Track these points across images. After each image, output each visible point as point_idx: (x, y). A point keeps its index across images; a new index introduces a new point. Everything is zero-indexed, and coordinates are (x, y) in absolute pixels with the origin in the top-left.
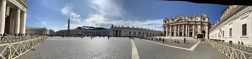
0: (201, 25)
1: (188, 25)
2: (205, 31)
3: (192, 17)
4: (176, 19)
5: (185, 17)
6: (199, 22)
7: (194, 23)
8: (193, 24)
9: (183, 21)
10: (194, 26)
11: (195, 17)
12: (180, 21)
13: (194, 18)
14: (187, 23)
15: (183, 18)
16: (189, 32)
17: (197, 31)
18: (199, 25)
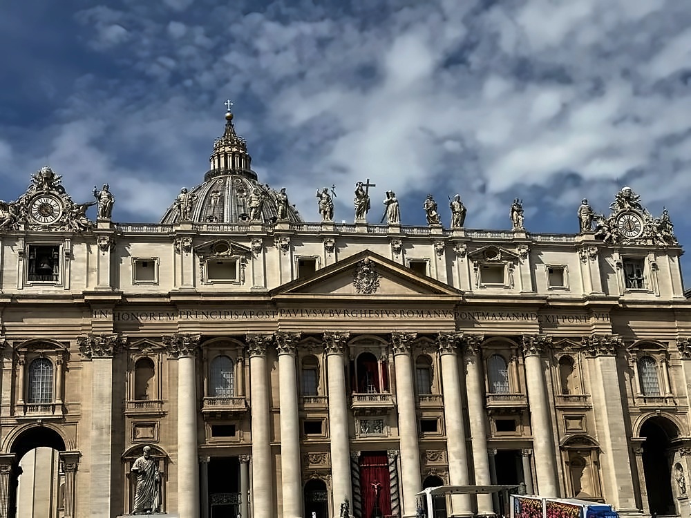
0: (617, 351)
1: (461, 349)
2: (673, 429)
3: (491, 250)
4: (268, 240)
5: (408, 241)
6: (585, 309)
7: (528, 327)
8: (517, 339)
9: (387, 288)
10: (532, 363)
11: (534, 250)
12: (348, 290)
13: (515, 260)
14: (442, 323)
15: (385, 251)
16: (488, 444)
17: (574, 424)
18: (592, 347)
